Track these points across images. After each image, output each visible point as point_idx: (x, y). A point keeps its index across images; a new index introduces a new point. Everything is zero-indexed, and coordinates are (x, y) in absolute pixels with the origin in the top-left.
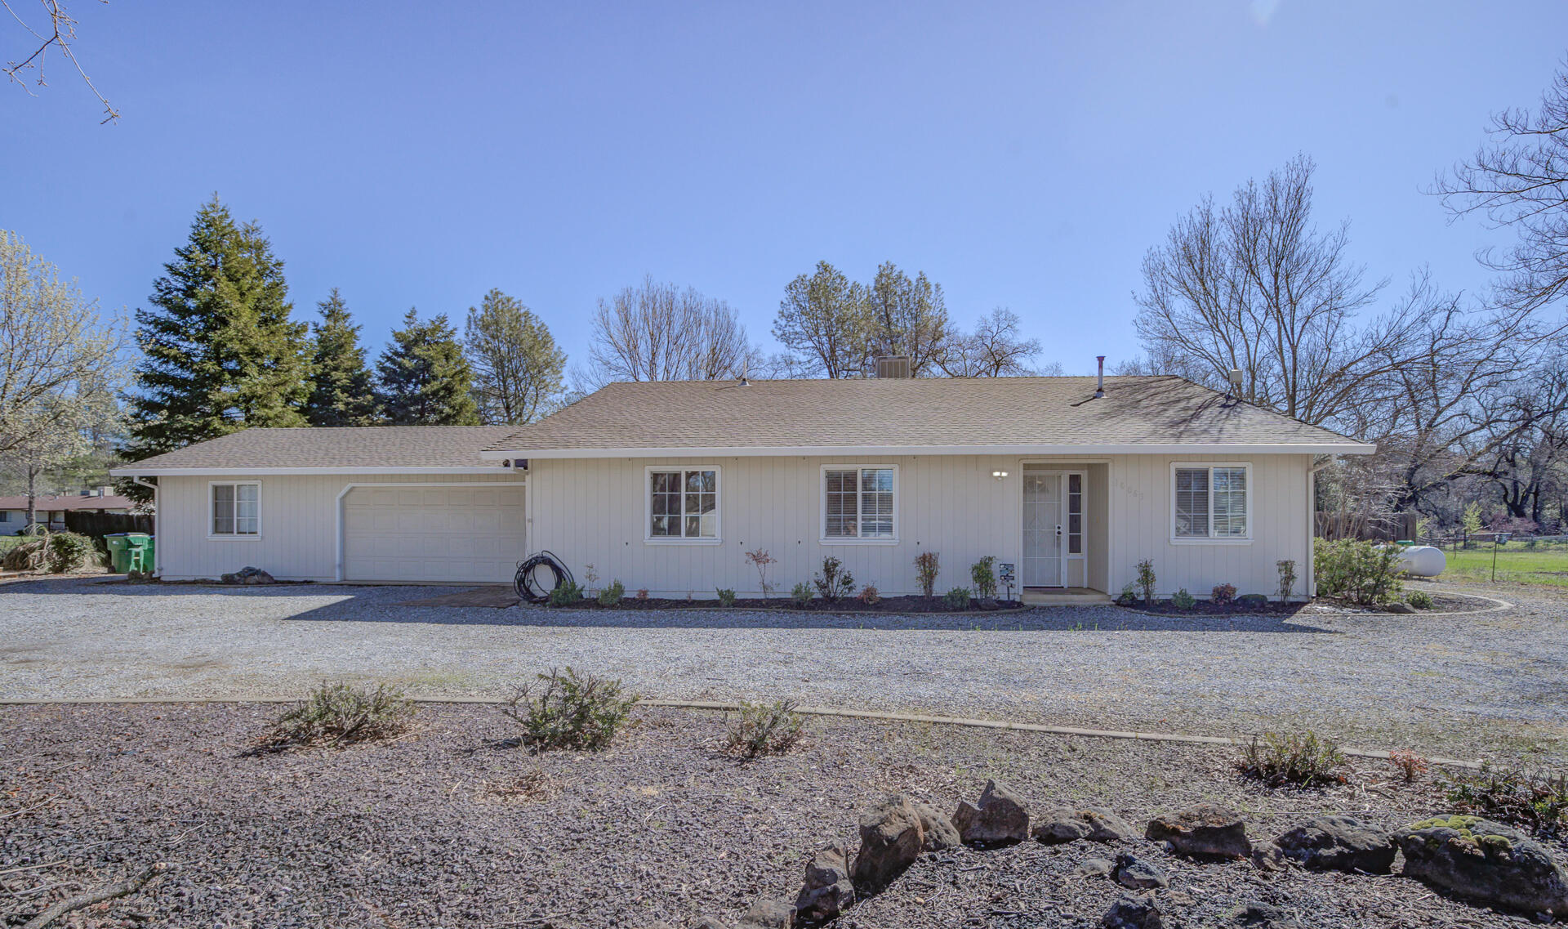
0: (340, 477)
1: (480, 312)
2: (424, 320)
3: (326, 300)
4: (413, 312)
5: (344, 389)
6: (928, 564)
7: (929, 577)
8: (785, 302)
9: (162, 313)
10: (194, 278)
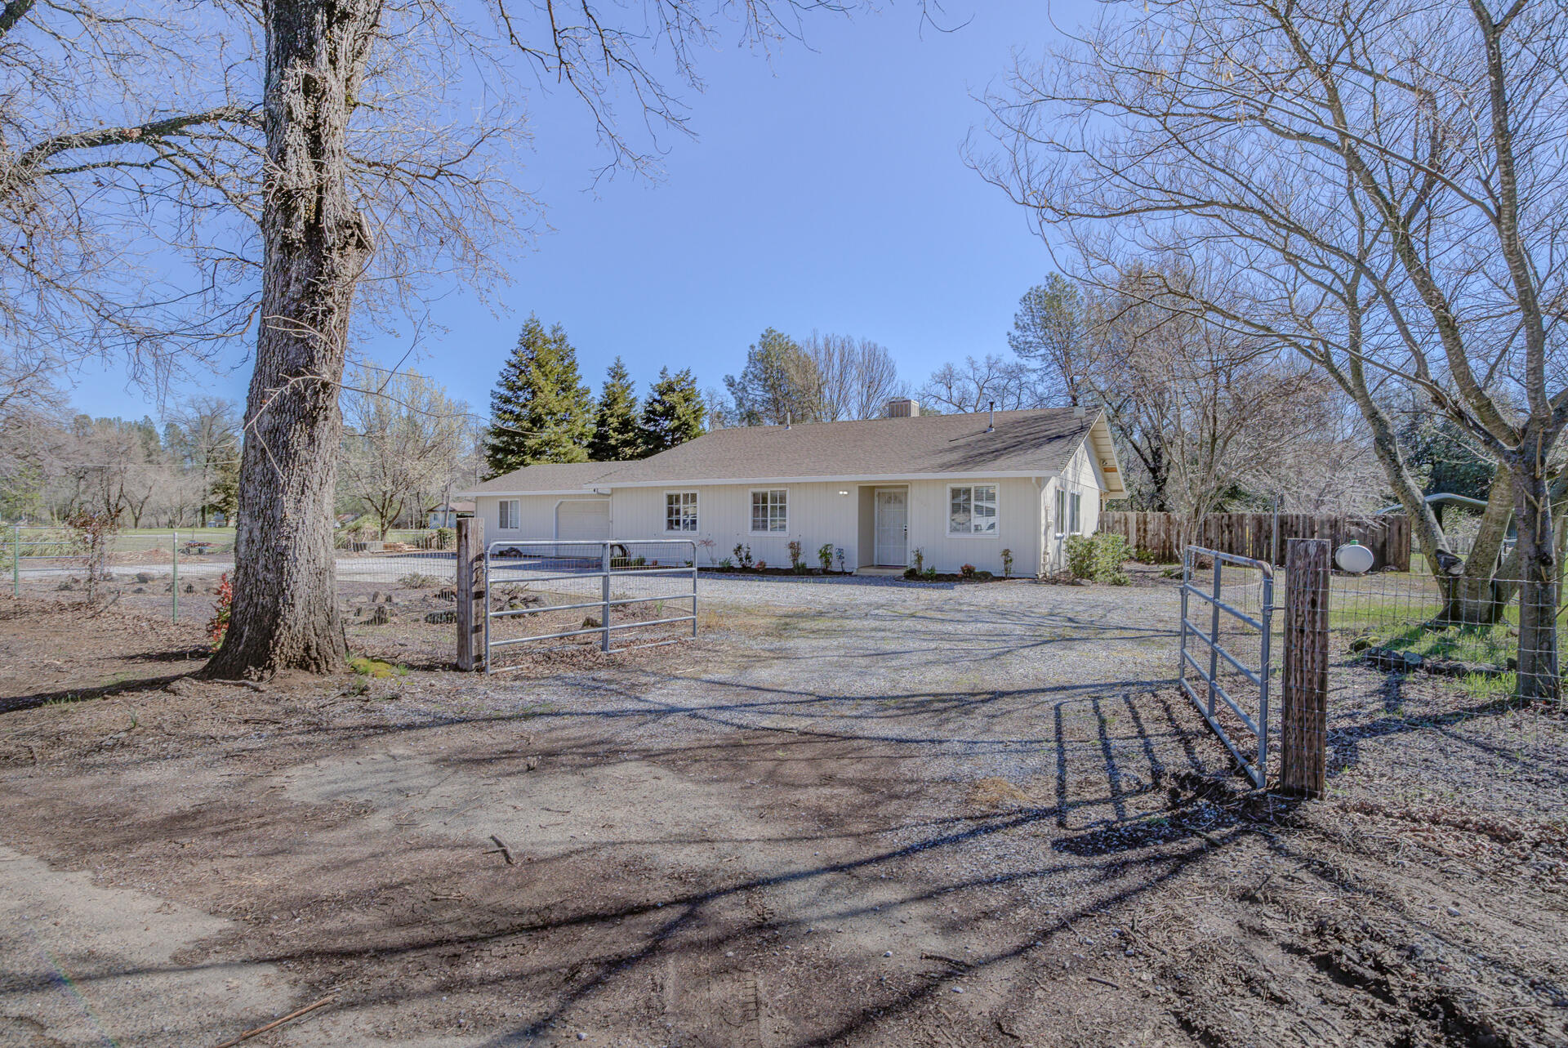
0: (552, 496)
1: (758, 348)
2: (671, 375)
3: (612, 365)
4: (665, 369)
5: (615, 430)
6: (795, 549)
7: (795, 556)
8: (1020, 313)
9: (504, 391)
10: (519, 368)
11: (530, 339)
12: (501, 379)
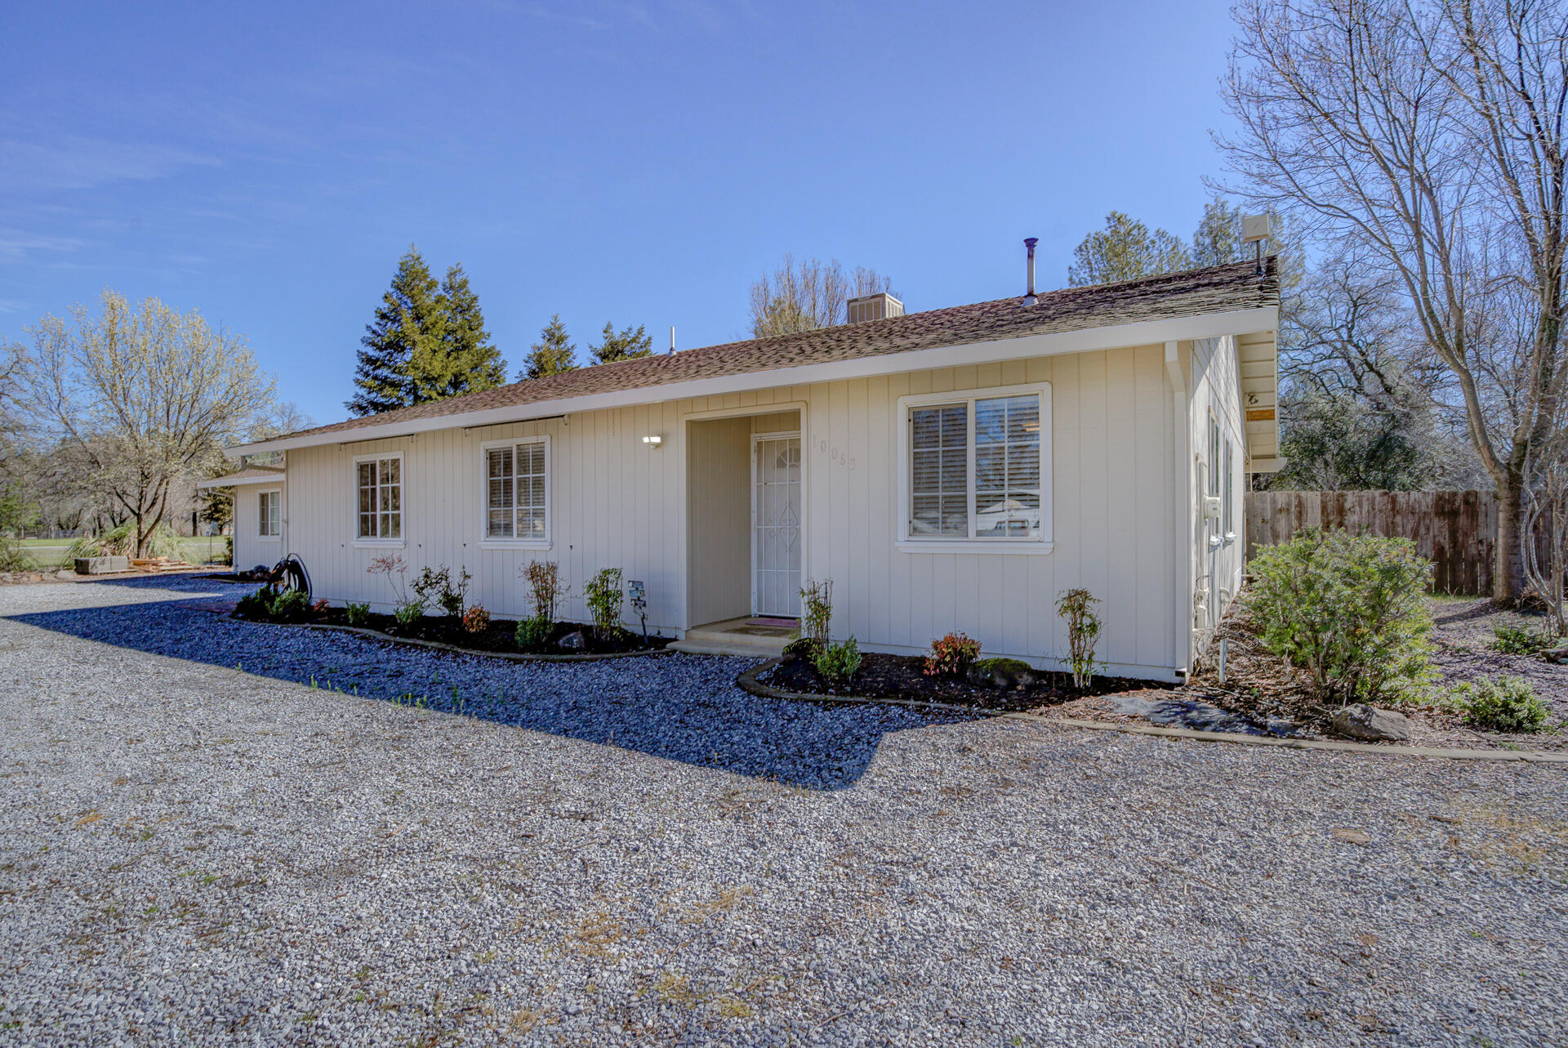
3: (547, 325)
4: (609, 326)
11: (409, 280)
12: (368, 334)
